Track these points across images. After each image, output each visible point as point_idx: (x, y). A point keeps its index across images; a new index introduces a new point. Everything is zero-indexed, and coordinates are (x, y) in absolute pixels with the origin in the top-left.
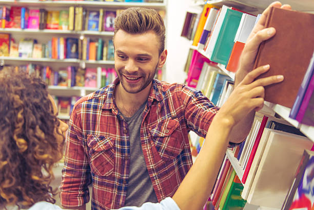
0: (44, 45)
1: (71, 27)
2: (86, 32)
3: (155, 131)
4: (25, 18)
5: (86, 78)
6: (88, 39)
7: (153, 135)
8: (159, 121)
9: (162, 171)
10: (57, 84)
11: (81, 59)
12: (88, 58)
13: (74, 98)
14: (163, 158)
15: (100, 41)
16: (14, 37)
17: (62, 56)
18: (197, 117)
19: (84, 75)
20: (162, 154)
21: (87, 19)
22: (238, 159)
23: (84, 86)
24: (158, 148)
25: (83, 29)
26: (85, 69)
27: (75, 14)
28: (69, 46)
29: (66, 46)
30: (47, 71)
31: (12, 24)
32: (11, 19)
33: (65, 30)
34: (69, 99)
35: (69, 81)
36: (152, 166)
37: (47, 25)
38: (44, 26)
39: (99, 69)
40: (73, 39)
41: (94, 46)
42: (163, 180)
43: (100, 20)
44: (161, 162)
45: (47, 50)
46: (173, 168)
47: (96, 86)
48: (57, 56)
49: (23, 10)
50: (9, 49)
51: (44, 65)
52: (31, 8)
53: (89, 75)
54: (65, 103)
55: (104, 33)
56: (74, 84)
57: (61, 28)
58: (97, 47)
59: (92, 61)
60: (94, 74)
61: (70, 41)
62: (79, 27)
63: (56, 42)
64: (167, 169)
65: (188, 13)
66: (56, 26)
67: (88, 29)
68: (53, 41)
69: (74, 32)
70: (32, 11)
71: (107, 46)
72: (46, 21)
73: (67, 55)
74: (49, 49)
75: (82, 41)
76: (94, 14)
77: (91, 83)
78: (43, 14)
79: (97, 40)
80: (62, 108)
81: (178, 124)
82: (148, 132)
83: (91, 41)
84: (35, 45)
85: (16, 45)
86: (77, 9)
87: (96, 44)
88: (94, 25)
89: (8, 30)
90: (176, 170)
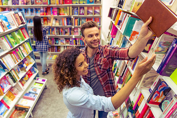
0: (59, 21)
1: (68, 14)
2: (74, 16)
3: (99, 63)
4: (52, 11)
5: (74, 32)
6: (75, 18)
7: (98, 64)
8: (100, 59)
9: (102, 75)
10: (65, 35)
11: (73, 25)
12: (75, 25)
13: (71, 39)
14: (102, 71)
15: (79, 19)
16: (49, 18)
17: (66, 25)
18: (117, 53)
19: (74, 31)
20: (101, 70)
21: (74, 11)
22: (133, 70)
23: (74, 34)
24: (100, 68)
25: (73, 15)
26: (74, 29)
27: (69, 9)
28: (68, 21)
29: (67, 21)
30: (61, 30)
31: (47, 14)
32: (47, 12)
33: (66, 15)
34: (69, 39)
35: (69, 33)
36: (98, 74)
37: (60, 13)
38: (59, 14)
39: (79, 29)
40: (69, 18)
41: (77, 20)
42: (103, 78)
43: (79, 11)
44: (101, 72)
45: (60, 23)
46: (106, 74)
47: (78, 35)
48: (64, 24)
49: (51, 8)
50: (47, 22)
51: (60, 28)
52: (54, 7)
53: (75, 31)
54: (68, 40)
55: (80, 16)
56: (71, 34)
57: (65, 15)
58: (78, 21)
59: (76, 26)
60: (77, 30)
61: (68, 19)
62: (71, 14)
63: (64, 19)
64: (103, 74)
65: (110, 8)
66: (63, 14)
67: (74, 15)
68: (62, 19)
69: (70, 16)
70: (54, 8)
71: (81, 20)
72: (59, 12)
73: (67, 24)
74: (61, 22)
75: (72, 19)
76: (76, 8)
77: (76, 33)
78: (58, 10)
79: (77, 18)
80: (67, 42)
81: (107, 60)
82: (96, 63)
83: (76, 19)
84: (56, 21)
85: (50, 21)
86: (70, 7)
87: (78, 20)
88: (76, 13)
89: (46, 16)
90: (107, 74)
